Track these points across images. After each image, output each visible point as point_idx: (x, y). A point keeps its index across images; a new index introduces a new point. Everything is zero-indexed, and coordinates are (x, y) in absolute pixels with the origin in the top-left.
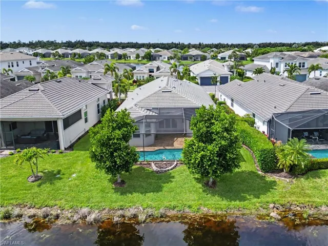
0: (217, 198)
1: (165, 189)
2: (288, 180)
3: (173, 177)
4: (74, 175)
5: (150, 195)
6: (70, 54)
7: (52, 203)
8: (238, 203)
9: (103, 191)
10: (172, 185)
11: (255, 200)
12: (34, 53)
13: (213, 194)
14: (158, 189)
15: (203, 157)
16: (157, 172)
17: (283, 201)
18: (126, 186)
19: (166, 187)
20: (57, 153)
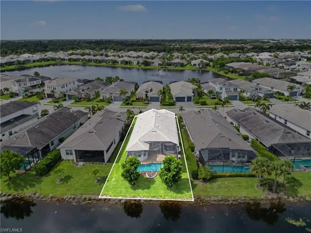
0: (172, 192)
1: (151, 188)
2: (202, 183)
3: (155, 181)
4: (113, 179)
5: (146, 190)
6: (94, 60)
7: (106, 193)
8: (180, 195)
9: (126, 188)
10: (154, 185)
11: (187, 193)
12: (69, 59)
13: (171, 190)
14: (149, 188)
15: (166, 178)
16: (149, 178)
17: (198, 195)
18: (135, 186)
19: (153, 186)
20: (104, 165)
